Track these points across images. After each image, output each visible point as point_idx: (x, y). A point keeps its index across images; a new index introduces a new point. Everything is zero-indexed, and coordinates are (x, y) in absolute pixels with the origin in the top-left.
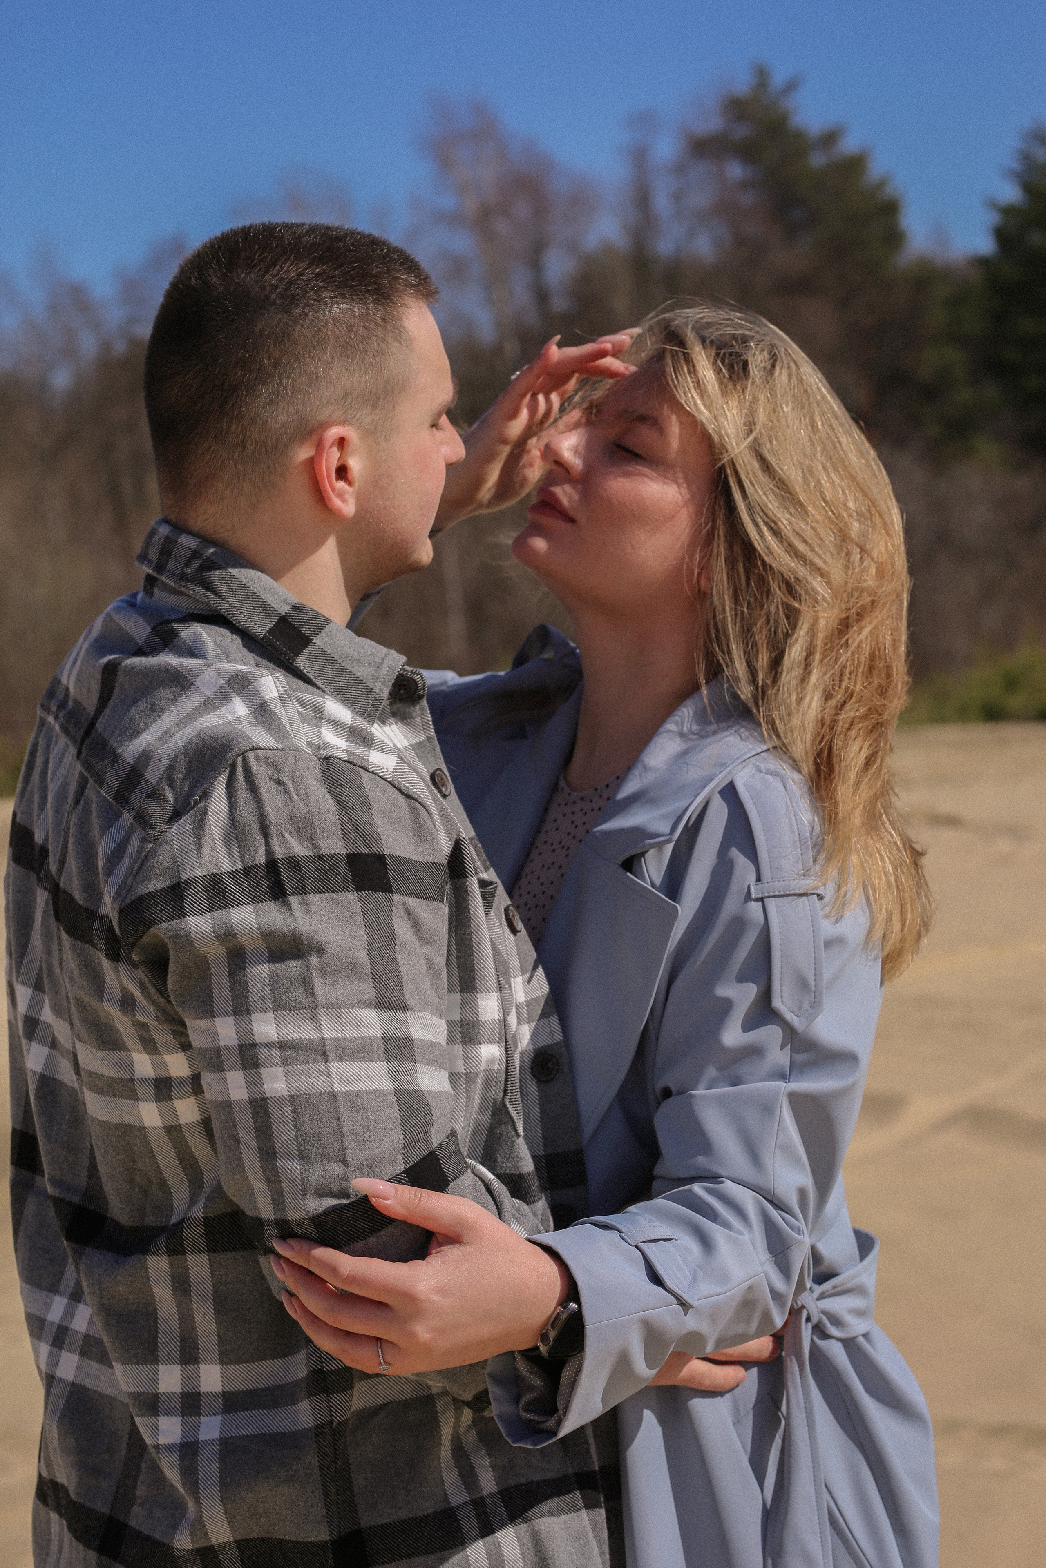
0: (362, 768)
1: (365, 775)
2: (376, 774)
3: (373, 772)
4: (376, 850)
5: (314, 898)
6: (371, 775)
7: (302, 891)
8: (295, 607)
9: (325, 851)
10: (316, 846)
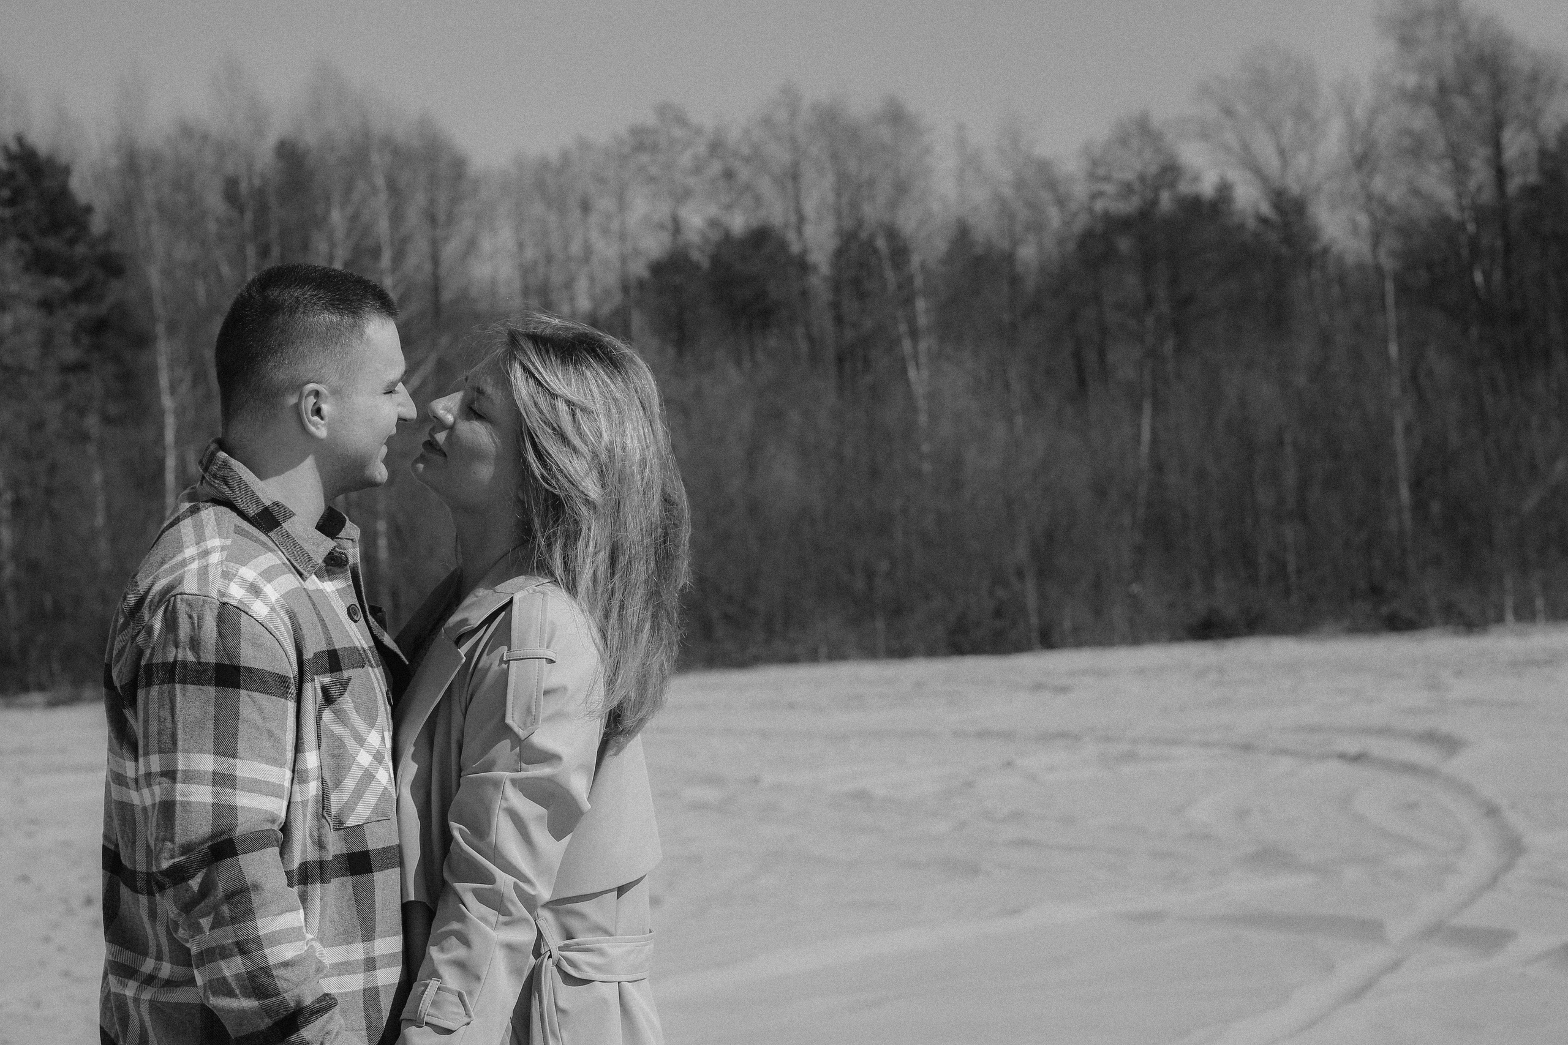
0: (244, 612)
1: (244, 617)
2: (253, 617)
3: (250, 616)
4: (235, 663)
5: (190, 687)
6: (249, 617)
7: (183, 682)
8: (276, 504)
9: (202, 660)
10: (198, 657)
